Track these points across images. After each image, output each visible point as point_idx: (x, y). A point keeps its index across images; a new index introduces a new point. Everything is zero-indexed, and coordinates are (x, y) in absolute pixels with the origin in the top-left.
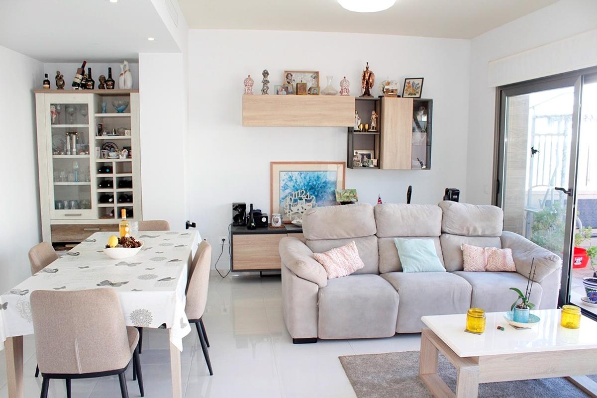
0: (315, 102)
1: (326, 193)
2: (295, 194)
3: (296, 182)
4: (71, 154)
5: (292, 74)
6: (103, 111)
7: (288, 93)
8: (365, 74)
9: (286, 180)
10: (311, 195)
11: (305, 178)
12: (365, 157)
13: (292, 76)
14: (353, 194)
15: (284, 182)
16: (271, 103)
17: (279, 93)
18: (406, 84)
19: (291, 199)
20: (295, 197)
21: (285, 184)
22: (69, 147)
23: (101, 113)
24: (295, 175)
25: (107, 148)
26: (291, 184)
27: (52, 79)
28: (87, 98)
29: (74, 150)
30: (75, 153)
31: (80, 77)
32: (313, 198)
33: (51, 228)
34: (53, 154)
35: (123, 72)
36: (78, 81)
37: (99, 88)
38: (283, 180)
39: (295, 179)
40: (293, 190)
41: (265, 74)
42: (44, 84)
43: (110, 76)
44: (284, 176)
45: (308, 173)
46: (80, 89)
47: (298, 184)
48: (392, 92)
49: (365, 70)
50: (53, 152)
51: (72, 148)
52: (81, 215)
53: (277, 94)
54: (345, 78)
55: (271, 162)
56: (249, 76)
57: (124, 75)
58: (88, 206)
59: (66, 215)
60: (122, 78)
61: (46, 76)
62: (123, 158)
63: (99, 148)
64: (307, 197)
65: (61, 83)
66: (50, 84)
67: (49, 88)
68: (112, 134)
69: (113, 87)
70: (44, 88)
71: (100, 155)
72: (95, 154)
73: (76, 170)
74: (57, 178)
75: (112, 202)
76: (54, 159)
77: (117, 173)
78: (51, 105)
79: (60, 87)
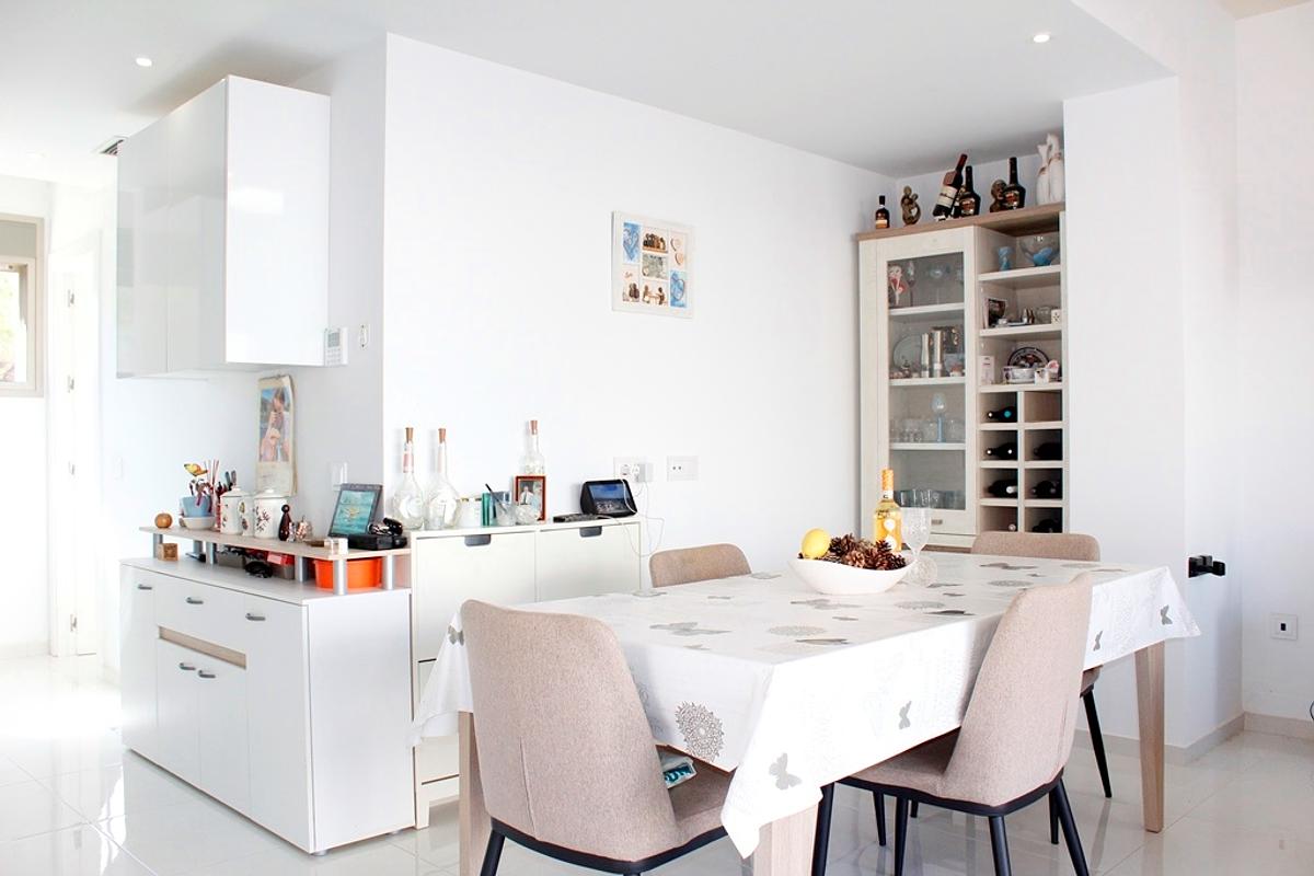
4: (931, 376)
6: (1003, 267)
22: (926, 361)
23: (998, 270)
25: (1022, 362)
28: (962, 239)
29: (937, 366)
30: (939, 373)
31: (951, 191)
34: (891, 378)
35: (1045, 164)
36: (946, 202)
37: (994, 210)
42: (877, 218)
43: (1014, 177)
46: (950, 218)
50: (891, 373)
51: (931, 362)
52: (942, 522)
57: (1046, 172)
60: (1044, 178)
61: (882, 200)
62: (1043, 383)
63: (992, 359)
65: (914, 212)
66: (890, 219)
67: (888, 226)
68: (1022, 321)
69: (1021, 205)
70: (877, 227)
71: (992, 376)
72: (982, 375)
73: (941, 414)
74: (897, 433)
75: (1014, 495)
76: (892, 388)
77: (1028, 420)
78: (891, 264)
79: (910, 221)
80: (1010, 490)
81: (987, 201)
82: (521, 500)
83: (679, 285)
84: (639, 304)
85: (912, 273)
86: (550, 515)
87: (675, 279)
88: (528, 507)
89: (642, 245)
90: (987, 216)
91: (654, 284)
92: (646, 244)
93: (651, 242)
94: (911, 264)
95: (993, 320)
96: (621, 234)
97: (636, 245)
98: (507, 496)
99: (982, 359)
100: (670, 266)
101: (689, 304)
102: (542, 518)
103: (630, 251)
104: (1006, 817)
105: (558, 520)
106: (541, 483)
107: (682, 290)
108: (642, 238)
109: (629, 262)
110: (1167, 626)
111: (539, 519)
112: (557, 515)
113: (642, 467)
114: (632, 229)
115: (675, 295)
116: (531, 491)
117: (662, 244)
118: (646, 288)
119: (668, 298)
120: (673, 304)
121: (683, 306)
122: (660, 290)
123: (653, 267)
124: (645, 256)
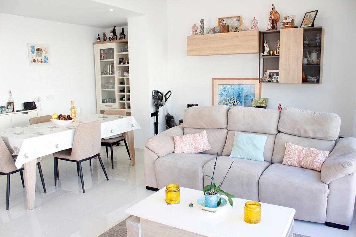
0: (230, 37)
1: (247, 100)
2: (227, 100)
3: (228, 91)
4: (110, 74)
5: (224, 20)
7: (215, 33)
8: (271, 14)
9: (222, 91)
10: (238, 101)
11: (234, 89)
12: (275, 74)
13: (224, 21)
14: (265, 101)
15: (221, 92)
16: (203, 40)
17: (209, 33)
18: (306, 17)
19: (224, 103)
20: (227, 102)
21: (222, 93)
22: (108, 71)
23: (121, 52)
24: (228, 87)
26: (225, 93)
27: (101, 37)
28: (113, 45)
29: (111, 72)
31: (112, 34)
32: (238, 103)
33: (101, 112)
36: (111, 37)
37: (120, 39)
38: (220, 90)
39: (228, 90)
40: (226, 97)
41: (202, 21)
42: (98, 39)
43: (123, 32)
44: (221, 88)
45: (236, 86)
46: (112, 40)
47: (229, 93)
48: (287, 24)
49: (271, 10)
50: (101, 74)
51: (109, 72)
52: (111, 106)
53: (208, 34)
54: (255, 18)
55: (213, 79)
56: (195, 24)
58: (114, 101)
59: (106, 106)
61: (99, 35)
63: (121, 71)
64: (234, 102)
65: (105, 38)
66: (101, 39)
67: (100, 41)
68: (126, 63)
69: (124, 38)
70: (98, 41)
71: (121, 75)
72: (118, 75)
73: (111, 83)
74: (103, 86)
75: (125, 100)
76: (102, 77)
77: (126, 85)
78: (101, 50)
79: (105, 40)
80: (124, 99)
81: (119, 37)
82: (8, 108)
83: (46, 58)
84: (36, 64)
85: (106, 51)
86: (15, 110)
87: (45, 57)
88: (9, 109)
89: (36, 50)
90: (118, 40)
91: (40, 59)
92: (37, 50)
93: (38, 50)
94: (106, 50)
95: (120, 62)
96: (30, 49)
97: (34, 50)
98: (5, 107)
99: (118, 71)
100: (44, 54)
101: (49, 62)
102: (13, 111)
103: (33, 52)
104: (81, 162)
105: (17, 111)
106: (13, 104)
107: (47, 59)
108: (36, 49)
109: (33, 54)
110: (133, 127)
111: (12, 111)
112: (17, 110)
113: (38, 99)
114: (33, 47)
115: (46, 60)
116: (10, 105)
117: (41, 50)
118: (38, 60)
119: (43, 61)
120: (45, 63)
121: (48, 63)
122: (41, 60)
123: (39, 55)
124: (37, 53)
